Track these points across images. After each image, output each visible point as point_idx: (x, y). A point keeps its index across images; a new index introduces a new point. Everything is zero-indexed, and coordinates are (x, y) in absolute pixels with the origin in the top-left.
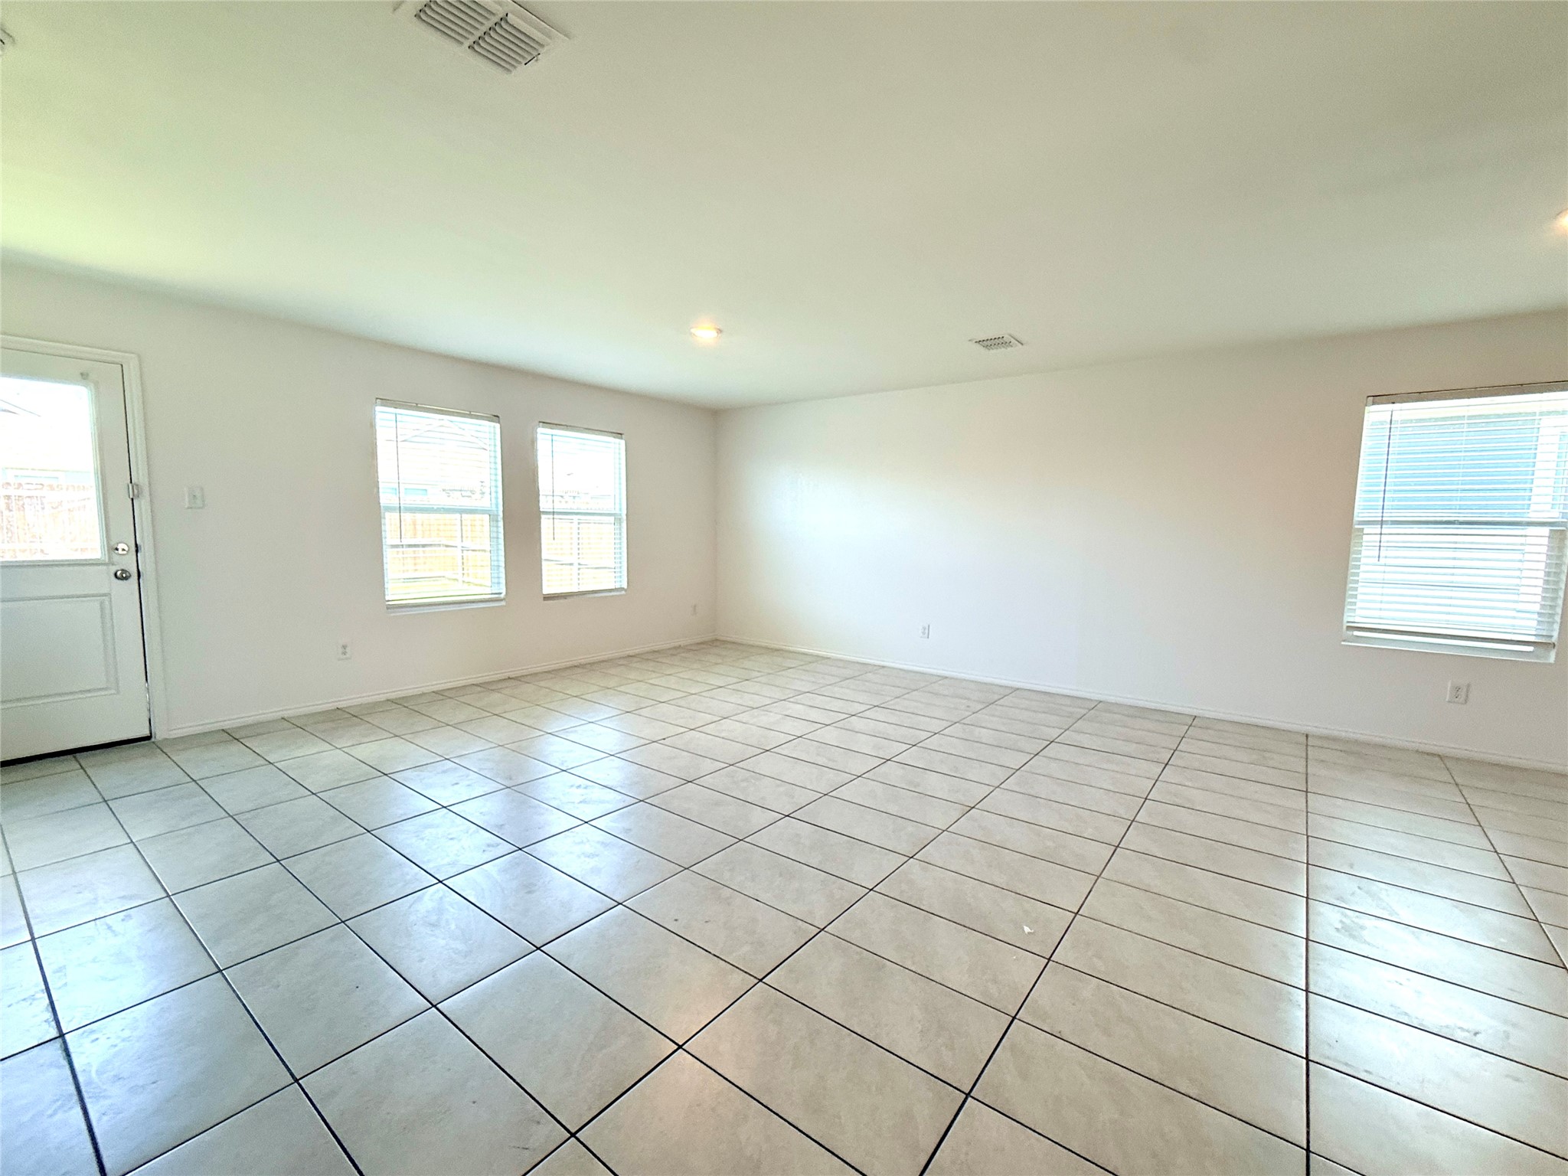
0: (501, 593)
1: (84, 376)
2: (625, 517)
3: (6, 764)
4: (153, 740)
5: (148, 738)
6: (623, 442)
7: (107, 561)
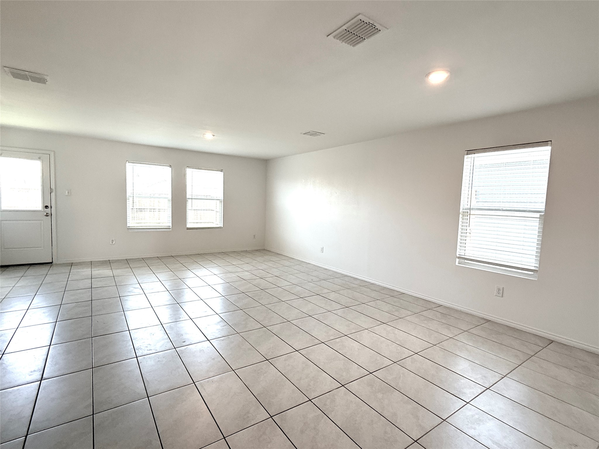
0: (170, 226)
1: (39, 158)
2: (223, 201)
3: (2, 266)
4: (53, 264)
5: (51, 263)
6: (223, 173)
7: (43, 210)
